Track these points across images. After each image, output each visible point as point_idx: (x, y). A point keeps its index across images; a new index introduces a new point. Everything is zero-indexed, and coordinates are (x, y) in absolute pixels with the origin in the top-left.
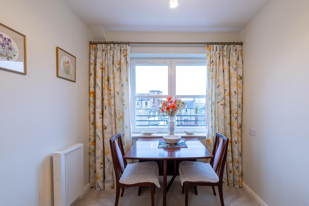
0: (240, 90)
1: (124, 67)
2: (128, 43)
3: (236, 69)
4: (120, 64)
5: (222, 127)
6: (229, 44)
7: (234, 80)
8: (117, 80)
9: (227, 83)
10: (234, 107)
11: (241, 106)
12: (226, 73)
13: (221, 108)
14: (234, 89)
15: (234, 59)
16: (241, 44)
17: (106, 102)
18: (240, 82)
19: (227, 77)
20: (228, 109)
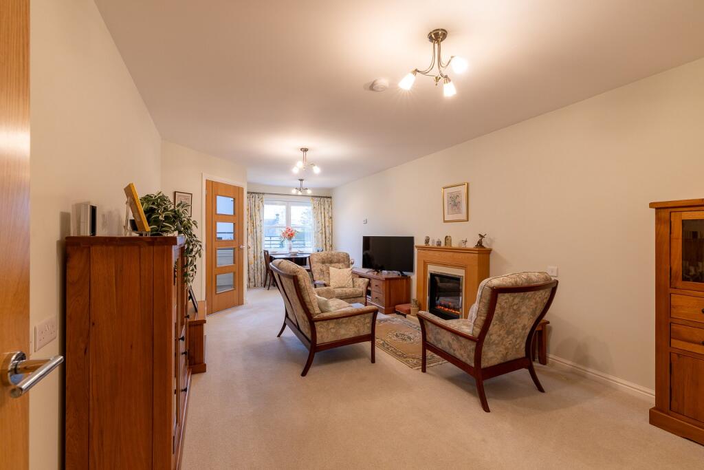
0: (330, 225)
1: (261, 209)
2: (264, 194)
3: (328, 213)
4: (259, 207)
5: (321, 246)
6: (324, 197)
7: (327, 219)
8: (257, 217)
9: (323, 221)
10: (327, 235)
11: (331, 234)
12: (323, 214)
13: (320, 235)
14: (327, 224)
15: (327, 206)
16: (330, 198)
17: (249, 230)
18: (330, 220)
19: (323, 217)
20: (324, 235)
